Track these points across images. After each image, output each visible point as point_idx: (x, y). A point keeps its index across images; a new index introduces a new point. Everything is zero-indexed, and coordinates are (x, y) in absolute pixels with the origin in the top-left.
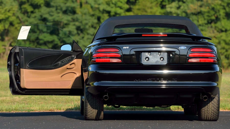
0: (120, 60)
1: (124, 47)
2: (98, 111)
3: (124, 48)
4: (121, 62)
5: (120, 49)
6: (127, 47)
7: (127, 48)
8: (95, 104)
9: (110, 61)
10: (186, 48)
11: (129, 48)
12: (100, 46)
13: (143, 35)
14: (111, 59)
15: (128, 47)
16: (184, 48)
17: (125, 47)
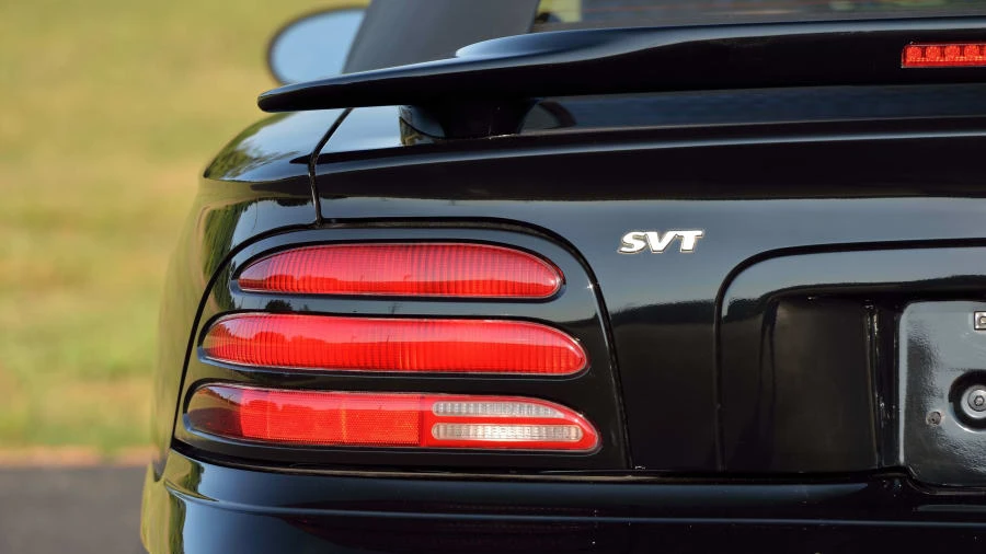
0: (578, 418)
1: (628, 238)
3: (632, 242)
4: (595, 444)
5: (578, 255)
6: (670, 236)
7: (677, 242)
9: (440, 433)
11: (699, 242)
12: (305, 213)
13: (913, 57)
14: (443, 406)
15: (689, 239)
17: (653, 236)
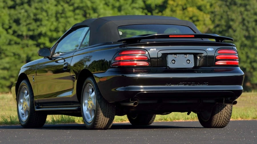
0: (147, 63)
2: (109, 119)
5: (147, 51)
6: (154, 49)
7: (154, 50)
8: (108, 112)
9: (137, 64)
10: (213, 49)
13: (170, 36)
15: (155, 49)
16: (211, 50)
17: (152, 49)
